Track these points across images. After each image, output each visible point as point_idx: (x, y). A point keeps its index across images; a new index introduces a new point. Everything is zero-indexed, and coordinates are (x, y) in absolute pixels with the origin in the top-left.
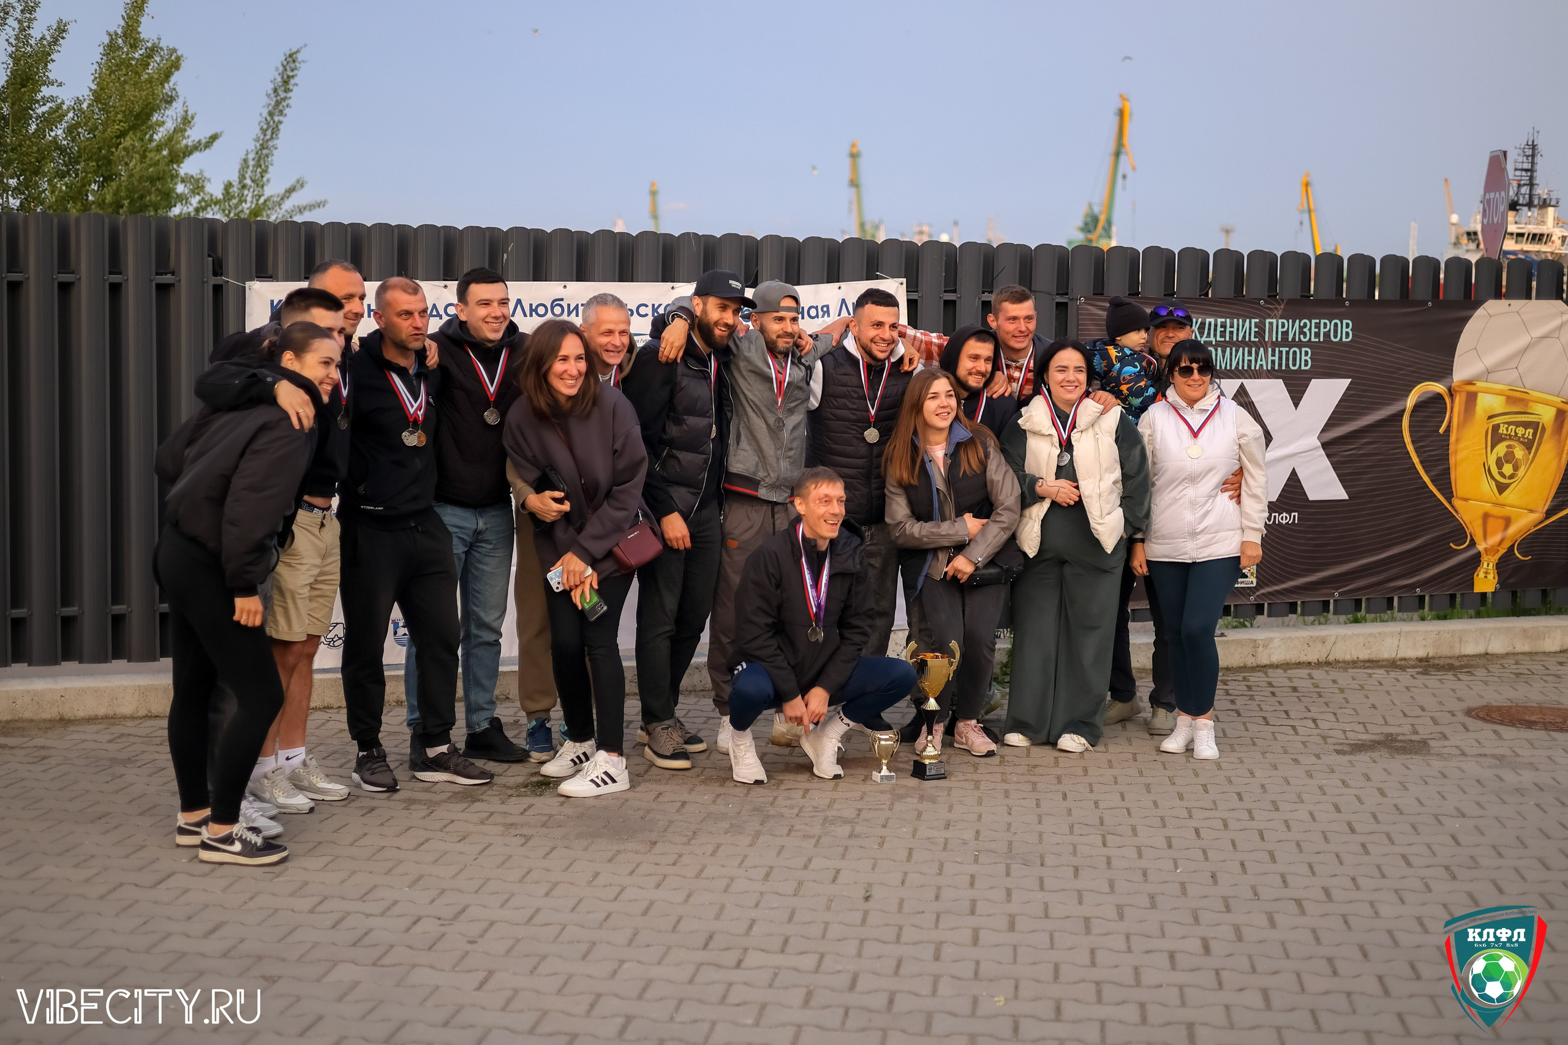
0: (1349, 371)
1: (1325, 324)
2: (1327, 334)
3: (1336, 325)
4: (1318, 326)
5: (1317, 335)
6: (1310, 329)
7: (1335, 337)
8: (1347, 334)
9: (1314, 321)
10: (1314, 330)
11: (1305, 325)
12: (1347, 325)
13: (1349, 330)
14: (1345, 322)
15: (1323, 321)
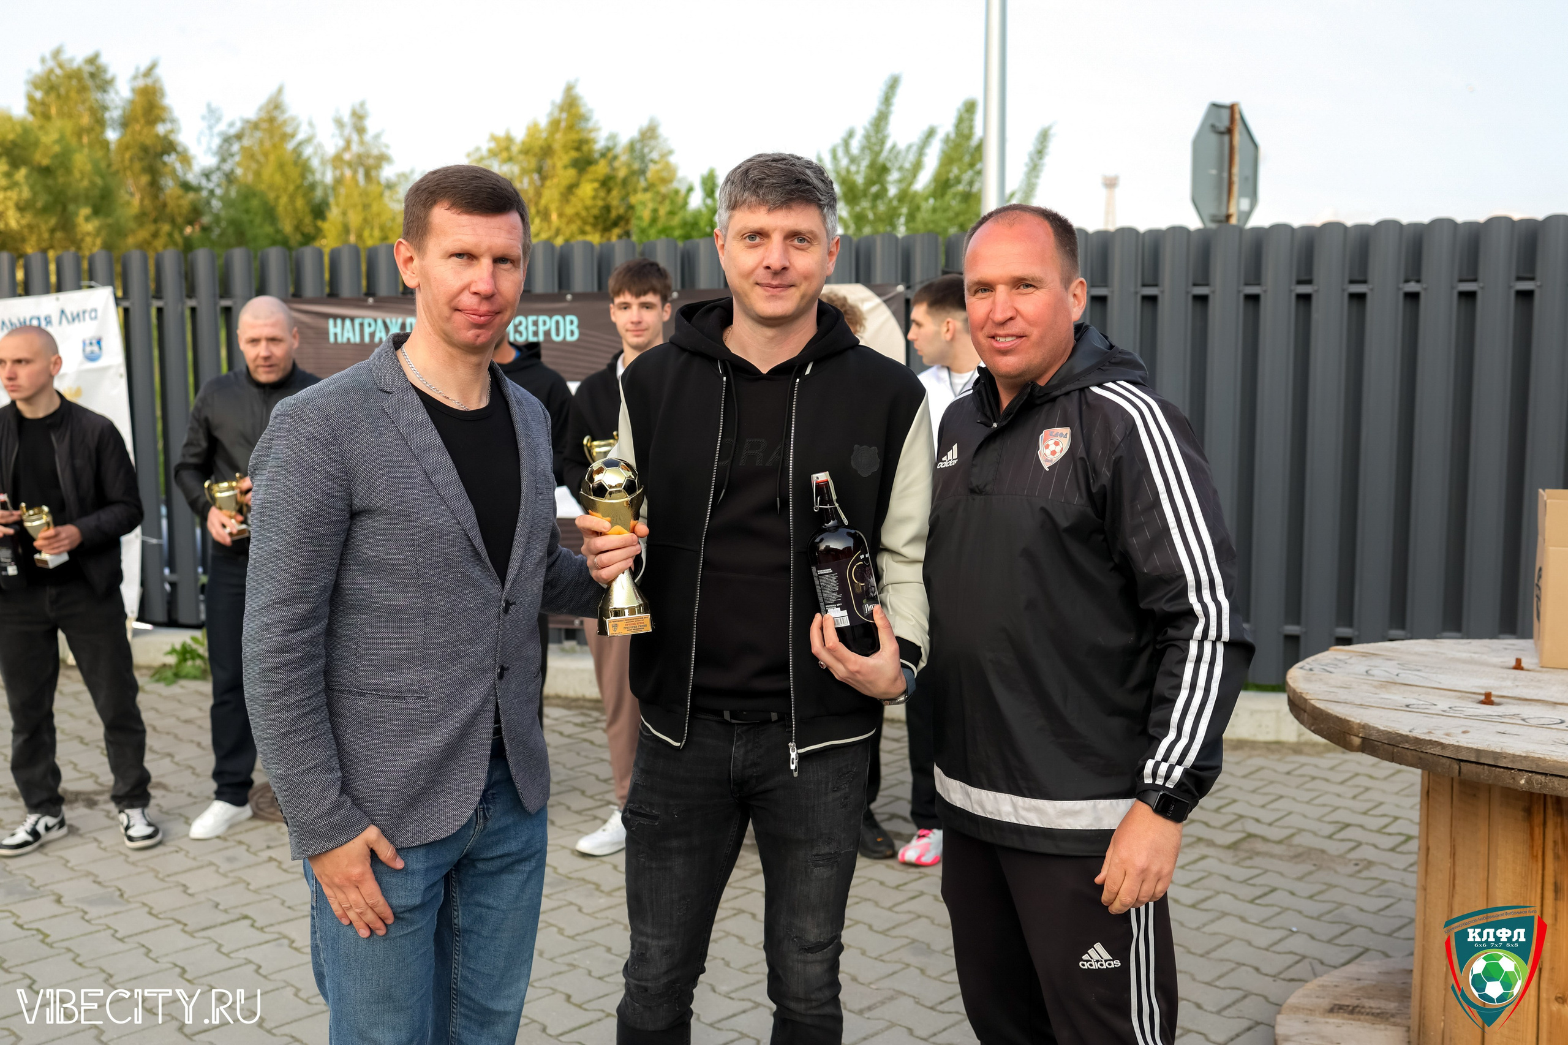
0: (577, 373)
1: (545, 323)
2: (547, 333)
3: (557, 323)
4: (535, 323)
5: (536, 334)
6: (527, 328)
7: (558, 334)
8: (572, 333)
9: (531, 318)
10: (531, 328)
11: (520, 323)
12: (572, 322)
13: (574, 327)
14: (569, 318)
15: (541, 318)
